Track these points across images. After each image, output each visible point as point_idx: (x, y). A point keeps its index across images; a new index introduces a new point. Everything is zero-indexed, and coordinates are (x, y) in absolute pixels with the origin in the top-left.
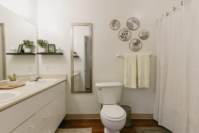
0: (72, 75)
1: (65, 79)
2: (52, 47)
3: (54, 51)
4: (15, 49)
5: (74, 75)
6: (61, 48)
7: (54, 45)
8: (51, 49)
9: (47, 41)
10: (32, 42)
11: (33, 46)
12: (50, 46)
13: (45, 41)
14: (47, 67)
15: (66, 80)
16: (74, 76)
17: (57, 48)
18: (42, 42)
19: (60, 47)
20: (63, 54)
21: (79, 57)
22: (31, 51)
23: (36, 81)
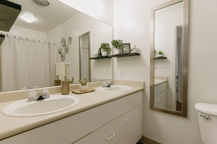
0: (152, 84)
1: (141, 88)
2: (127, 47)
3: (128, 52)
4: (96, 54)
5: (155, 84)
6: (137, 47)
7: (129, 44)
8: (126, 50)
9: (122, 41)
10: (108, 45)
11: (109, 48)
12: (124, 46)
13: (119, 40)
14: (122, 72)
15: (143, 90)
16: (154, 86)
17: (132, 47)
18: (116, 42)
19: (135, 46)
20: (139, 54)
21: (166, 58)
22: (108, 54)
23: (109, 86)
